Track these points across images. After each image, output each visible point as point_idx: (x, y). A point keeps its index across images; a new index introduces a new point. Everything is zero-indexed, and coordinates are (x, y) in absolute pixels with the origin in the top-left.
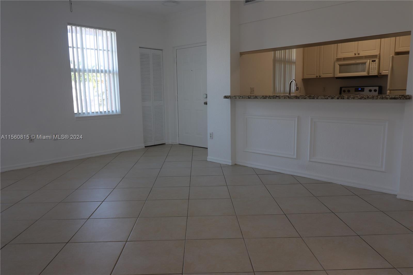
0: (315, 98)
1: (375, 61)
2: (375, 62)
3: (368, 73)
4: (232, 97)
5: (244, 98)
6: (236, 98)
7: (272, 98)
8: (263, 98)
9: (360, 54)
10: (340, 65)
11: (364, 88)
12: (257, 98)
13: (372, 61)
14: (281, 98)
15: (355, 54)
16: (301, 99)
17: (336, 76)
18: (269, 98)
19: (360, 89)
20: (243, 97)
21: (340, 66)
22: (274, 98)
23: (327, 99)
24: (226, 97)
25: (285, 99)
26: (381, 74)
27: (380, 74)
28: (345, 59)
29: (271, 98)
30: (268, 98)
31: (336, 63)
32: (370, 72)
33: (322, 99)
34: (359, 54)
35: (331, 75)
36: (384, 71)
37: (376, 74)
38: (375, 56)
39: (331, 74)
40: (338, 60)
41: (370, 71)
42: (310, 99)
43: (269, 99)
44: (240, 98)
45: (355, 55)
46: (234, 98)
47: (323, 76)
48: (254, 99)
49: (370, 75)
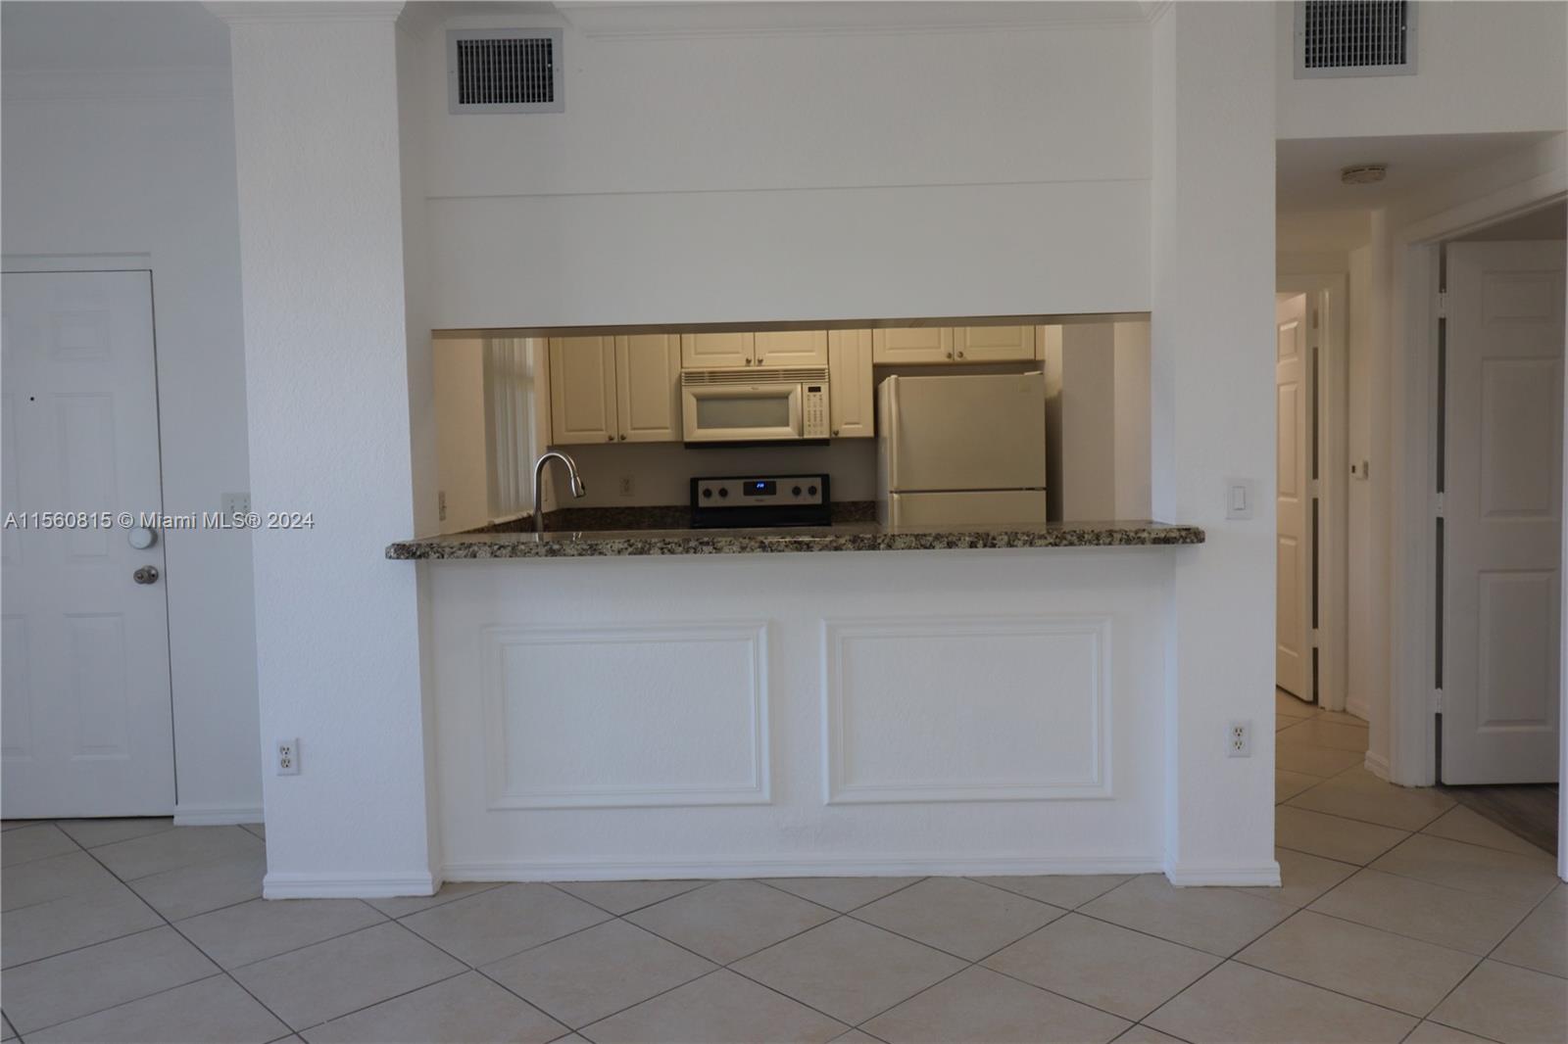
0: (882, 546)
1: (818, 389)
2: (818, 394)
3: (801, 432)
4: (447, 550)
5: (525, 554)
6: (475, 556)
7: (681, 549)
8: (630, 550)
9: (763, 363)
10: (701, 399)
11: (774, 483)
12: (600, 553)
13: (811, 390)
14: (726, 549)
15: (748, 361)
16: (820, 550)
17: (687, 439)
18: (662, 549)
19: (762, 485)
20: (514, 548)
21: (698, 400)
22: (687, 552)
23: (932, 547)
24: (403, 551)
25: (745, 555)
26: (836, 433)
27: (833, 436)
28: (715, 376)
29: (672, 552)
30: (659, 551)
31: (684, 389)
32: (806, 429)
33: (910, 548)
34: (760, 361)
35: (667, 435)
36: (846, 424)
37: (826, 435)
38: (819, 374)
39: (666, 428)
40: (694, 377)
41: (806, 423)
42: (859, 549)
43: (663, 553)
44: (498, 553)
45: (746, 366)
46: (462, 553)
47: (634, 436)
48: (580, 555)
49: (806, 436)
